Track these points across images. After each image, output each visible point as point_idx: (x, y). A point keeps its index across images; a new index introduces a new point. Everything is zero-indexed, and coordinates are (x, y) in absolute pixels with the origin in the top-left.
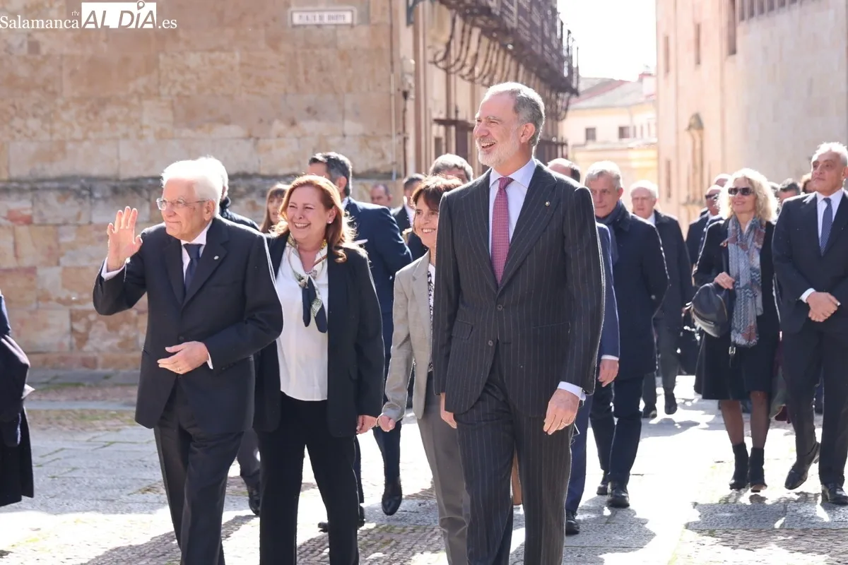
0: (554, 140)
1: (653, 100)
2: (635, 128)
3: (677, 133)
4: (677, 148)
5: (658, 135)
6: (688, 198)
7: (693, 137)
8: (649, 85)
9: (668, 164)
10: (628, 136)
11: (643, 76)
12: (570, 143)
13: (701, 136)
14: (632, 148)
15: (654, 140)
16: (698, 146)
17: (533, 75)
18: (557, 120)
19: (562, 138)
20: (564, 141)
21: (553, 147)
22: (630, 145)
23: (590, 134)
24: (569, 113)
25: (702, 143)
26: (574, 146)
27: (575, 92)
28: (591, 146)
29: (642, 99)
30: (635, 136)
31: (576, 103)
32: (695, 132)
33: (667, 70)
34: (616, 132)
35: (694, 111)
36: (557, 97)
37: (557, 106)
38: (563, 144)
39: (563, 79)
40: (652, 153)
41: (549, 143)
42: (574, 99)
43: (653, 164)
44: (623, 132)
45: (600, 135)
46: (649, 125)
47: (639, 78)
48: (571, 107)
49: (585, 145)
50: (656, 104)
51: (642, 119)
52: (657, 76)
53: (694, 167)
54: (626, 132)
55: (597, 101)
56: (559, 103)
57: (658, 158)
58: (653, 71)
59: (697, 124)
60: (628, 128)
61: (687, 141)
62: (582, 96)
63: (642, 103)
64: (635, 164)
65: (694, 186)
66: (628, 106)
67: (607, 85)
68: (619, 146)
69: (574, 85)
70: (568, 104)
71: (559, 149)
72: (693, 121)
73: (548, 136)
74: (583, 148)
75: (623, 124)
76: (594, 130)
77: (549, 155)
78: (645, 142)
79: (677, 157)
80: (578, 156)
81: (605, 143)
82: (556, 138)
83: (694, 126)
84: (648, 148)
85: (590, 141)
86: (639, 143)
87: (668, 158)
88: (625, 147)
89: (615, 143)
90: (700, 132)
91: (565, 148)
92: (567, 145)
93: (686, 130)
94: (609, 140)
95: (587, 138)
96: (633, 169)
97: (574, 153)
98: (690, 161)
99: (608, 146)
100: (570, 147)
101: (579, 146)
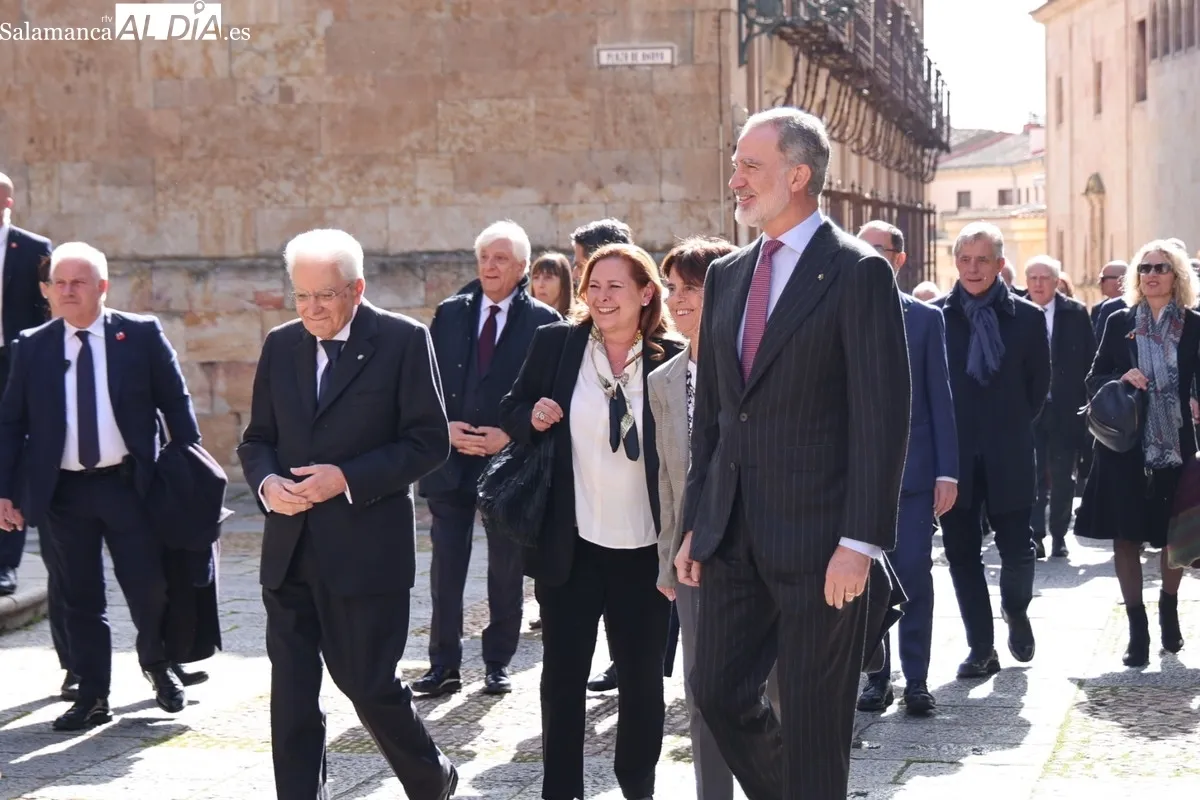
0: (919, 206)
1: (1042, 156)
2: (1019, 191)
3: (1072, 197)
4: (1072, 216)
5: (1047, 201)
6: (1085, 277)
7: (1091, 202)
8: (1037, 139)
9: (1061, 236)
10: (1010, 203)
11: (1029, 128)
12: (939, 210)
13: (1102, 202)
14: (1015, 217)
15: (1044, 207)
16: (1097, 214)
17: (894, 127)
18: (923, 182)
19: (929, 205)
20: (932, 207)
21: (918, 216)
22: (1014, 213)
23: (964, 199)
24: (938, 173)
25: (1102, 210)
26: (943, 214)
27: (945, 148)
28: (964, 214)
29: (1028, 156)
30: (1019, 202)
31: (945, 162)
32: (1093, 196)
33: (1060, 120)
34: (995, 197)
35: (1095, 171)
36: (923, 154)
37: (923, 165)
38: (930, 212)
39: (931, 131)
40: (1042, 223)
41: (914, 210)
42: (944, 156)
43: (1042, 236)
44: (1003, 197)
45: (975, 201)
46: (1036, 189)
47: (1025, 131)
48: (940, 166)
49: (956, 213)
50: (1045, 161)
51: (1028, 180)
52: (1047, 127)
53: (1093, 239)
54: (1008, 196)
55: (971, 159)
56: (926, 161)
57: (1048, 229)
58: (1041, 121)
59: (1096, 187)
60: (1010, 191)
61: (1083, 207)
62: (954, 153)
63: (1028, 161)
64: (1018, 237)
65: (1093, 263)
66: (1011, 165)
67: (984, 139)
68: (998, 214)
69: (944, 139)
70: (936, 162)
71: (926, 217)
72: (1092, 183)
73: (911, 202)
74: (954, 217)
75: (1004, 186)
76: (968, 194)
77: (914, 225)
78: (1032, 209)
79: (1072, 227)
80: (949, 226)
81: (982, 210)
82: (922, 204)
83: (1093, 189)
84: (1035, 217)
85: (963, 209)
86: (1025, 210)
87: (1060, 229)
88: (1007, 215)
89: (994, 210)
90: (1101, 196)
91: (932, 216)
92: (935, 213)
93: (1083, 194)
94: (986, 206)
95: (960, 204)
96: (1016, 242)
97: (943, 223)
98: (1088, 233)
99: (985, 214)
100: (938, 216)
101: (949, 213)
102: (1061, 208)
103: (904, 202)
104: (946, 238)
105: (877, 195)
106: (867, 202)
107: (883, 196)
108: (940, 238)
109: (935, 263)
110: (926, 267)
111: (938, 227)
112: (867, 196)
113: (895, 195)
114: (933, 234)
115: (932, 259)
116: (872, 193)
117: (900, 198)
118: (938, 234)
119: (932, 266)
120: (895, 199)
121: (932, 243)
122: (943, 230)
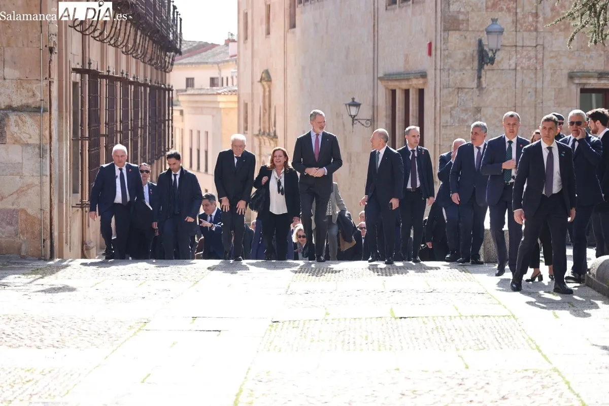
0: (163, 86)
1: (235, 58)
2: (222, 79)
3: (252, 83)
4: (252, 94)
5: (238, 85)
6: (260, 130)
7: (263, 86)
8: (233, 49)
9: (246, 105)
10: (218, 86)
11: (228, 42)
12: (174, 88)
13: (269, 87)
14: (220, 94)
15: (237, 89)
16: (267, 93)
17: (147, 38)
18: (165, 72)
19: (169, 85)
20: (171, 87)
21: (162, 92)
22: (219, 92)
23: (190, 82)
24: (174, 66)
25: (270, 91)
26: (177, 91)
27: (179, 52)
28: (190, 91)
29: (228, 58)
30: (222, 86)
31: (179, 60)
32: (264, 83)
33: (246, 38)
34: (208, 81)
35: (266, 68)
36: (166, 55)
37: (165, 62)
38: (170, 90)
39: (170, 42)
40: (235, 98)
41: (160, 88)
42: (177, 57)
43: (236, 105)
44: (213, 82)
45: (197, 84)
46: (232, 78)
47: (225, 44)
48: (175, 62)
49: (186, 91)
50: (237, 62)
51: (228, 72)
52: (238, 42)
53: (265, 109)
54: (216, 82)
55: (195, 59)
56: (167, 59)
57: (239, 102)
58: (235, 38)
59: (267, 77)
60: (217, 78)
61: (259, 89)
62: (183, 56)
63: (227, 61)
64: (221, 105)
65: (264, 122)
66: (218, 63)
67: (203, 47)
68: (210, 92)
69: (178, 46)
70: (173, 60)
71: (167, 92)
72: (263, 75)
73: (158, 84)
74: (184, 93)
75: (213, 76)
76: (193, 79)
77: (160, 97)
78: (229, 90)
79: (252, 101)
80: (181, 98)
81: (201, 89)
82: (164, 85)
83: (264, 79)
84: (231, 94)
85: (189, 88)
86: (225, 90)
87: (246, 102)
88: (215, 93)
89: (208, 89)
90: (269, 83)
91: (171, 92)
92: (172, 91)
93: (259, 82)
94: (203, 87)
95: (187, 86)
96: (221, 108)
97: (177, 96)
98: (262, 104)
99: (202, 92)
100: (174, 92)
101: (182, 91)
102: (246, 90)
103: (154, 84)
104: (179, 105)
105: (137, 79)
106: (131, 83)
107: (141, 79)
108: (176, 105)
109: (172, 120)
110: (167, 122)
111: (175, 99)
112: (131, 79)
113: (148, 79)
114: (171, 103)
115: (170, 118)
116: (134, 77)
117: (151, 81)
118: (174, 103)
119: (170, 122)
120: (148, 82)
121: (170, 108)
122: (178, 101)
